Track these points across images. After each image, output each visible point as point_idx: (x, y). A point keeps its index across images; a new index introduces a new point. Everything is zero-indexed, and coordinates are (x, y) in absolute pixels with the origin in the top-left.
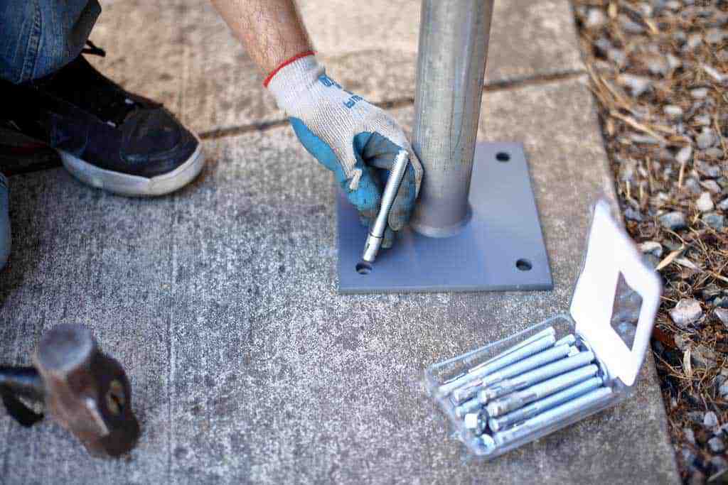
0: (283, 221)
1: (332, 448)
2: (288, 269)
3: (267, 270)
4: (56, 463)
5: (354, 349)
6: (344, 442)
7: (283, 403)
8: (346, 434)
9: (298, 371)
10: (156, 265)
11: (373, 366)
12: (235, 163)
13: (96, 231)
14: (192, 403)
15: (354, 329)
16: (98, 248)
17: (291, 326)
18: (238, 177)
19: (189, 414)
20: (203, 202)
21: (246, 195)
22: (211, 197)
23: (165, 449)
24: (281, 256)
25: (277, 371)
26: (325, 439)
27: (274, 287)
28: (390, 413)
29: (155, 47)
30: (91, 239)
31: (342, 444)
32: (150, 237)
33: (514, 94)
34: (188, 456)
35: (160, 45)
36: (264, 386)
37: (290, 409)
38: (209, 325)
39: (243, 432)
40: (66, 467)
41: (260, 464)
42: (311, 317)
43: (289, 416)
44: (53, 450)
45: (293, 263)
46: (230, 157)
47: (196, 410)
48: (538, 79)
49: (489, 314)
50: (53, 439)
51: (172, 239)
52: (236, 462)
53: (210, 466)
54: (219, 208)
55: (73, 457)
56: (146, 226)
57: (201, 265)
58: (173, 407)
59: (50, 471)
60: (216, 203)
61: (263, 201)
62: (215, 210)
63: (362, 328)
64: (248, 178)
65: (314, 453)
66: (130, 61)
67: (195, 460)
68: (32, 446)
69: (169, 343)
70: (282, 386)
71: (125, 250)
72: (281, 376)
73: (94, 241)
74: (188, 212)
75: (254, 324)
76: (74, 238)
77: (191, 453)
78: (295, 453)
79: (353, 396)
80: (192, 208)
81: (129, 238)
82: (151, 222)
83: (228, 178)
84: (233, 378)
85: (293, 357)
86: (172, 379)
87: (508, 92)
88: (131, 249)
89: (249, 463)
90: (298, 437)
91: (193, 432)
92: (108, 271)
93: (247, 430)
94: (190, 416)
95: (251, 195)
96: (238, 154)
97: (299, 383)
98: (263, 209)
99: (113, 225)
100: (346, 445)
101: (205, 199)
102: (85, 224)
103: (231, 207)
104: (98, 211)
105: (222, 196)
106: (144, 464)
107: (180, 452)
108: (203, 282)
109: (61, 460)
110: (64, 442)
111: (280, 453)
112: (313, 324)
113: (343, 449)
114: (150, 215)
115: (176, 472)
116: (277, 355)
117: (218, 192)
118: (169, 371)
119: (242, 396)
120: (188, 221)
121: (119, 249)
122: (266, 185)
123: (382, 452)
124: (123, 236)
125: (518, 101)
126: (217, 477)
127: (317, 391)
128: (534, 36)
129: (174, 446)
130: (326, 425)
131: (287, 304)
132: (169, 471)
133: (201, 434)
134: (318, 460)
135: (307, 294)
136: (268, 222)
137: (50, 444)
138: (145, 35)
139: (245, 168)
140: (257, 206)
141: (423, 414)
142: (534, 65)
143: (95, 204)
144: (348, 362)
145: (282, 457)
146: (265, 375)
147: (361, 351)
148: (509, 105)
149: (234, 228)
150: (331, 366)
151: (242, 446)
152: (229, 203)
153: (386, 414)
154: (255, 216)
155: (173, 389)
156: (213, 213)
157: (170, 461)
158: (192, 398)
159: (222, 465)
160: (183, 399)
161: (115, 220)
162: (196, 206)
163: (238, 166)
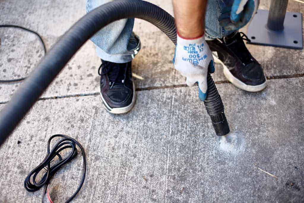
0: (206, 119)
1: (214, 196)
2: (206, 135)
3: (199, 135)
4: (131, 189)
5: (224, 165)
7: (200, 180)
8: (218, 192)
9: (206, 170)
10: (165, 129)
11: (229, 171)
12: (192, 96)
13: (147, 115)
14: (173, 176)
15: (225, 158)
16: (147, 121)
17: (205, 155)
18: (192, 102)
19: (172, 179)
20: (181, 109)
21: (195, 108)
22: (183, 108)
23: (164, 189)
24: (204, 131)
25: (200, 169)
26: (212, 193)
27: (201, 141)
28: (233, 187)
29: (169, 50)
30: (145, 118)
31: (217, 195)
32: (164, 119)
33: (288, 80)
34: (171, 193)
35: (170, 49)
36: (196, 174)
37: (203, 182)
38: (180, 151)
39: (188, 187)
40: (134, 191)
41: (192, 198)
42: (212, 153)
43: (202, 184)
44: (131, 185)
45: (208, 134)
46: (190, 94)
47: (174, 179)
48: (296, 76)
49: (269, 160)
50: (131, 182)
51: (170, 121)
52: (185, 196)
53: (177, 196)
54: (186, 112)
55: (136, 188)
56: (162, 115)
57: (178, 131)
58: (167, 177)
59: (130, 192)
60: (185, 109)
61: (200, 111)
62: (184, 112)
63: (227, 158)
64: (196, 102)
65: (208, 197)
66: (160, 54)
67: (173, 194)
68: (125, 183)
69: (167, 155)
70: (201, 174)
71: (155, 123)
72: (201, 171)
73: (146, 119)
74: (176, 112)
75: (194, 153)
76: (139, 117)
77: (171, 192)
78: (203, 196)
79: (222, 181)
80: (177, 111)
81: (157, 119)
82: (164, 114)
83: (189, 102)
84: (186, 169)
85: (205, 165)
86: (167, 168)
87: (285, 79)
88: (157, 123)
89: (188, 197)
90: (204, 191)
91: (172, 185)
92: (150, 130)
93: (189, 187)
94: (172, 180)
95: (196, 109)
96: (193, 93)
97: (206, 174)
98: (200, 114)
99: (152, 114)
100: (218, 196)
101: (181, 108)
102: (143, 112)
103: (190, 112)
104: (147, 109)
105: (187, 108)
106: (157, 193)
107: (168, 191)
108: (179, 137)
109: (133, 189)
110: (134, 183)
111: (198, 195)
112: (212, 155)
113: (217, 197)
114: (164, 112)
115: (167, 197)
116: (200, 164)
117: (186, 106)
118: (167, 164)
119: (188, 176)
120: (176, 115)
121: (153, 122)
122: (201, 105)
123: (229, 199)
124: (155, 118)
125: (289, 83)
126: (179, 200)
127: (211, 177)
128: (298, 58)
129: (166, 189)
130: (213, 188)
131: (204, 148)
132: (165, 196)
133: (175, 186)
134: (209, 199)
135: (211, 145)
136: (201, 119)
137: (130, 183)
138: (165, 45)
139: (195, 99)
140: (198, 113)
141: (243, 189)
142: (296, 71)
143: (147, 106)
144: (222, 169)
145: (199, 196)
146: (196, 170)
147: (226, 166)
148: (285, 84)
149: (190, 119)
150: (216, 169)
151: (187, 192)
152: (189, 110)
153: (232, 187)
154: (197, 116)
155: (167, 171)
156: (183, 113)
157: (165, 193)
158: (173, 174)
159: (181, 196)
160: (171, 174)
161: (153, 112)
162: (179, 110)
163: (193, 97)
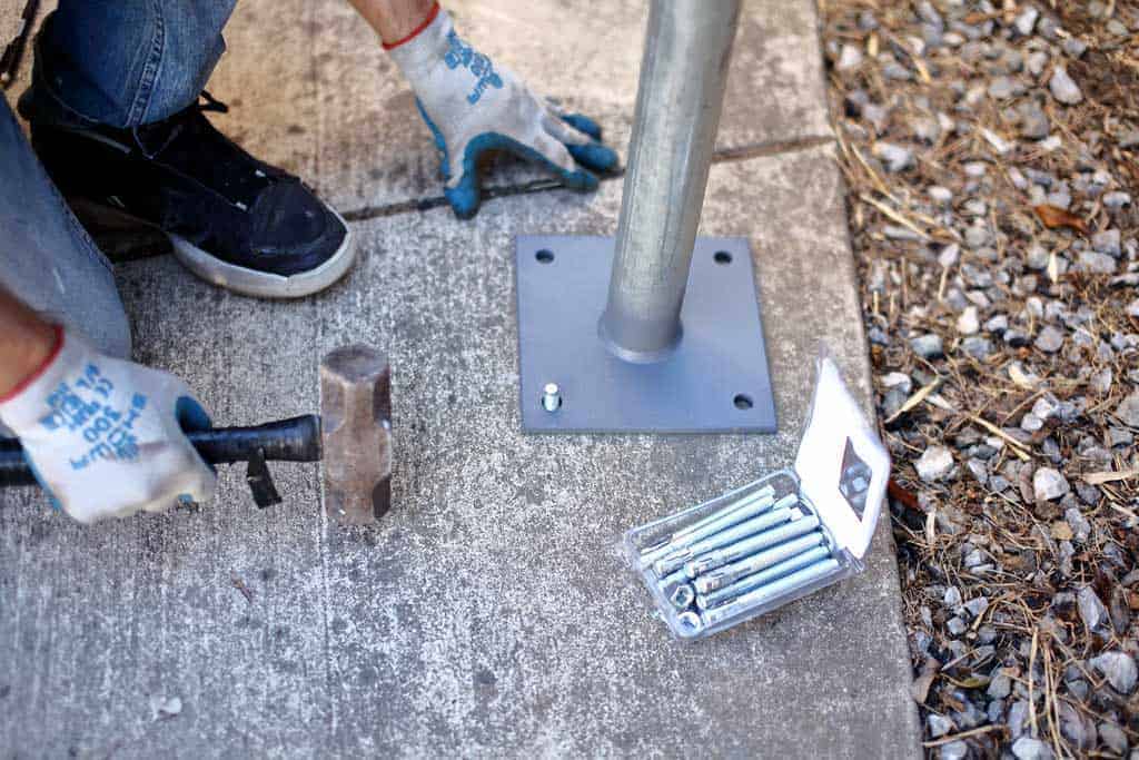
0: (452, 336)
1: (514, 624)
2: (460, 399)
3: (433, 400)
4: (193, 637)
5: (539, 504)
6: (528, 615)
7: (457, 568)
8: (530, 606)
9: (473, 530)
10: (298, 390)
11: (562, 525)
12: (390, 255)
13: (221, 343)
14: (349, 567)
15: (540, 478)
16: (224, 367)
17: (464, 473)
18: (394, 275)
19: (346, 579)
20: (352, 309)
21: (405, 299)
22: (362, 301)
23: (320, 622)
24: (451, 382)
25: (449, 529)
26: (506, 612)
27: (442, 423)
28: (582, 582)
29: (280, 85)
30: (215, 354)
31: (525, 619)
32: (289, 353)
33: (740, 168)
34: (348, 630)
35: (286, 80)
36: (435, 547)
37: (466, 575)
39: (410, 602)
40: (205, 641)
41: (432, 640)
42: (488, 461)
43: (464, 583)
44: (188, 621)
45: (465, 391)
46: (383, 247)
47: (355, 575)
48: (770, 148)
49: (701, 465)
50: (189, 609)
51: (316, 356)
52: (404, 637)
53: (374, 642)
54: (373, 317)
55: (212, 630)
56: (283, 337)
58: (327, 571)
59: (187, 646)
60: (369, 309)
61: (426, 309)
62: (368, 320)
63: (549, 476)
64: (408, 276)
65: (494, 629)
66: (247, 102)
67: (356, 635)
68: (163, 616)
69: (318, 490)
70: (456, 547)
71: (258, 370)
72: (454, 534)
73: (219, 356)
74: (334, 321)
75: (420, 470)
76: (193, 352)
77: (351, 627)
78: (472, 628)
79: (539, 562)
80: (339, 318)
81: (262, 355)
82: (289, 333)
83: (382, 276)
84: (396, 536)
85: (467, 512)
86: (324, 536)
87: (732, 165)
88: (266, 368)
89: (419, 641)
90: (474, 611)
91: (351, 602)
92: (239, 397)
93: (415, 600)
94: (348, 582)
95: (411, 300)
96: (393, 242)
97: (476, 543)
98: (427, 320)
99: (241, 336)
100: (530, 620)
101: (355, 304)
102: (206, 333)
103: (388, 315)
104: (222, 317)
105: (376, 300)
106: (297, 639)
107: (338, 625)
109: (200, 633)
110: (202, 612)
111: (454, 629)
112: (491, 470)
113: (527, 624)
114: (287, 323)
115: (335, 648)
116: (449, 509)
117: (371, 294)
118: (320, 525)
119: (407, 558)
120: (334, 332)
121: (251, 369)
122: (429, 287)
123: (572, 629)
124: (254, 351)
125: (746, 177)
126: (383, 655)
127: (497, 553)
128: (769, 83)
129: (330, 619)
130: (507, 595)
131: (458, 445)
132: (327, 648)
133: (362, 604)
134: (498, 638)
135: (483, 432)
136: (434, 337)
137: (185, 614)
138: (266, 65)
139: (403, 263)
140: (419, 315)
141: (619, 584)
142: (769, 130)
143: (217, 305)
144: (533, 519)
145: (458, 633)
146: (434, 533)
147: (547, 505)
148: (734, 184)
149: (393, 344)
150: (512, 523)
151: (410, 619)
152: (385, 310)
153: (577, 583)
154: (418, 328)
155: (326, 549)
156: (364, 322)
157: (327, 636)
158: (349, 560)
159: (388, 641)
160: (339, 561)
161: (244, 329)
162: (344, 313)
163: (394, 259)
